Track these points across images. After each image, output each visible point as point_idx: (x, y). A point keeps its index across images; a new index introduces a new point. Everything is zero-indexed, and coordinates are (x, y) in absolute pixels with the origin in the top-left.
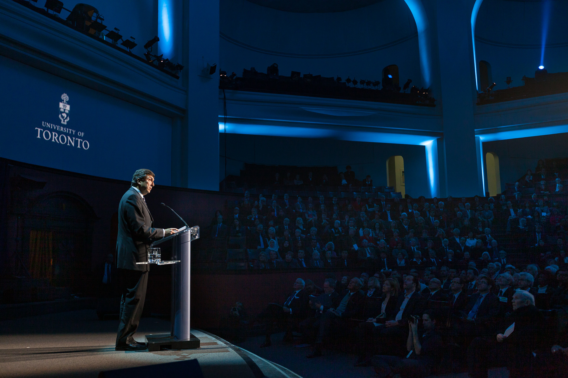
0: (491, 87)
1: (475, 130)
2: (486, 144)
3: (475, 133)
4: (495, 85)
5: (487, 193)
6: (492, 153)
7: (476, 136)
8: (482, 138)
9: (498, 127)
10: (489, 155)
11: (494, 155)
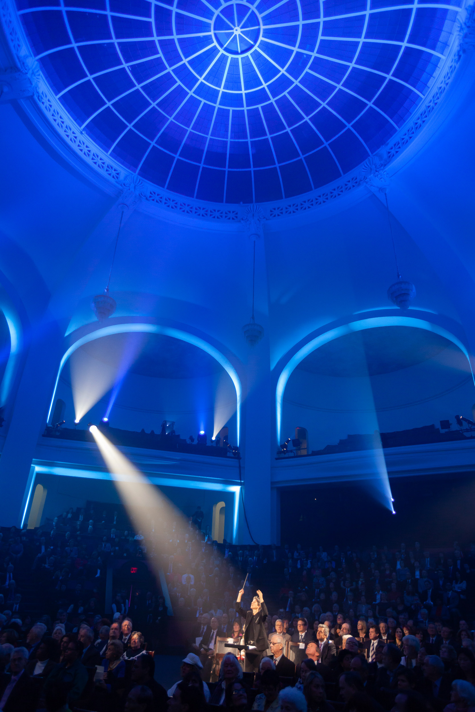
0: (61, 424)
1: (33, 459)
2: (39, 475)
3: (33, 462)
4: (64, 423)
5: (25, 525)
6: (42, 485)
7: (32, 465)
8: (38, 469)
9: (56, 462)
10: (40, 487)
11: (44, 487)
